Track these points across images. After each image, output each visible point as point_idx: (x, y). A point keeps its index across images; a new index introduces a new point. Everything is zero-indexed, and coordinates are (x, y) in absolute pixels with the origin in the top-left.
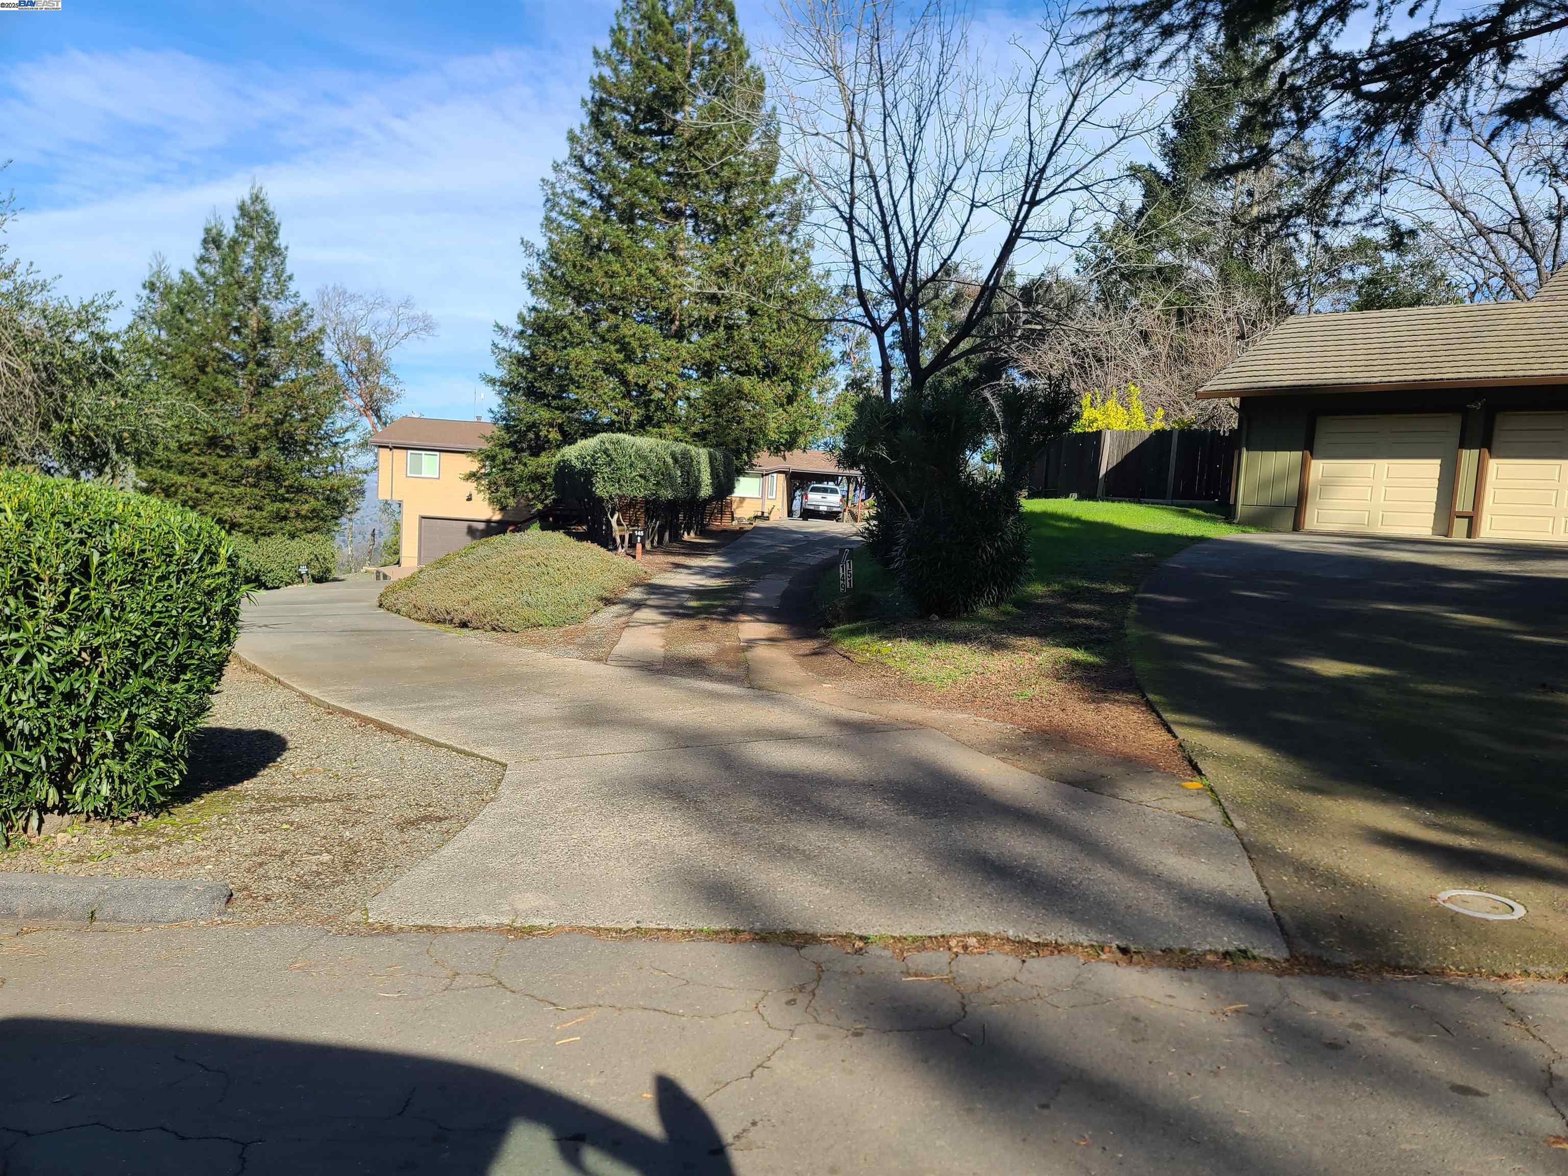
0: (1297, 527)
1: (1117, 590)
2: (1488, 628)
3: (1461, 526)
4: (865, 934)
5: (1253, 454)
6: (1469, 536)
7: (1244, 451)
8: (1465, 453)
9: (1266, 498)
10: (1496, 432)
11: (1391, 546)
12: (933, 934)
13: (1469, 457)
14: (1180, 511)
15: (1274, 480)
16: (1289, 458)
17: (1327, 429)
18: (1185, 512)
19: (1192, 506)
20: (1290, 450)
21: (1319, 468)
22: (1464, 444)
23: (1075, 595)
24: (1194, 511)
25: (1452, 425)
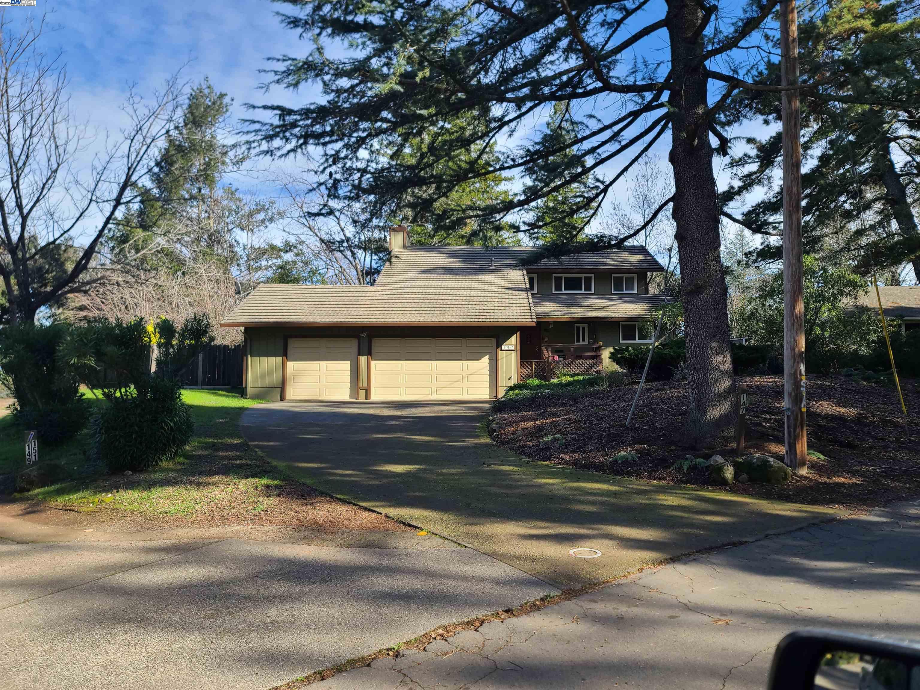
0: (282, 399)
1: (235, 442)
2: (432, 441)
3: (362, 393)
4: (390, 647)
5: (254, 358)
6: (366, 399)
7: (249, 356)
8: (361, 358)
9: (265, 383)
10: (373, 347)
11: (342, 406)
12: (422, 634)
13: (363, 359)
14: (213, 393)
15: (268, 374)
16: (274, 361)
17: (294, 345)
18: (215, 393)
19: (219, 390)
20: (275, 356)
21: (291, 366)
22: (359, 354)
23: (215, 447)
24: (220, 392)
25: (353, 344)
